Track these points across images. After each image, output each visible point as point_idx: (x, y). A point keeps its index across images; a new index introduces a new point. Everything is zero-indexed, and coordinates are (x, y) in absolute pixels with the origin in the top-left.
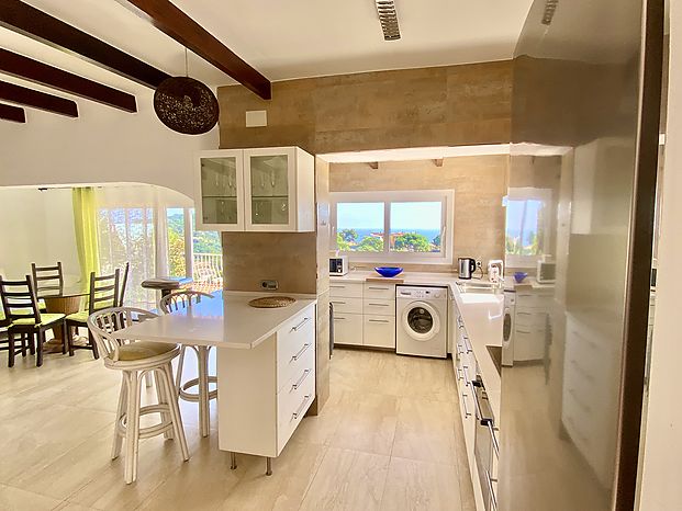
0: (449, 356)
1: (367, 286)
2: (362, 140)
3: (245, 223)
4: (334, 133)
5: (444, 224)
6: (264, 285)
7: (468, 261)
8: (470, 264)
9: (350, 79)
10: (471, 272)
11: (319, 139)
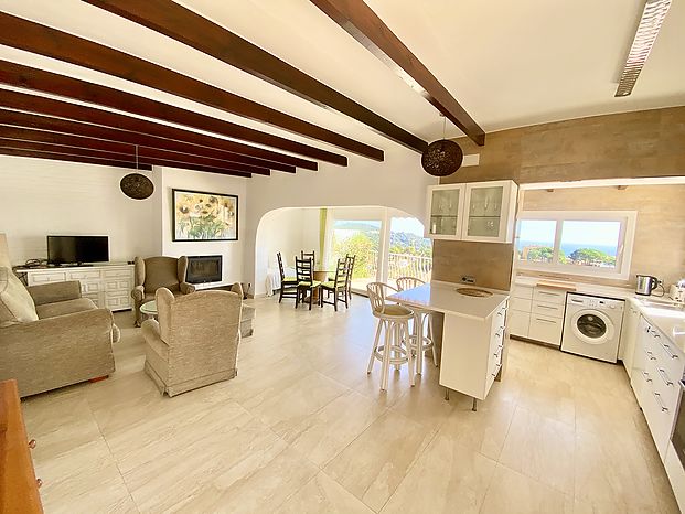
0: (620, 363)
1: (538, 290)
2: (565, 172)
3: (462, 234)
4: (538, 168)
5: (622, 242)
6: (464, 279)
7: (648, 279)
8: (651, 282)
9: (558, 125)
10: (650, 289)
11: (524, 173)
